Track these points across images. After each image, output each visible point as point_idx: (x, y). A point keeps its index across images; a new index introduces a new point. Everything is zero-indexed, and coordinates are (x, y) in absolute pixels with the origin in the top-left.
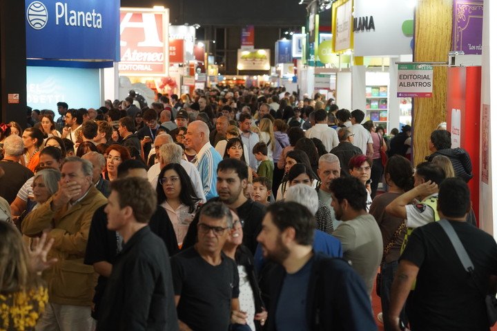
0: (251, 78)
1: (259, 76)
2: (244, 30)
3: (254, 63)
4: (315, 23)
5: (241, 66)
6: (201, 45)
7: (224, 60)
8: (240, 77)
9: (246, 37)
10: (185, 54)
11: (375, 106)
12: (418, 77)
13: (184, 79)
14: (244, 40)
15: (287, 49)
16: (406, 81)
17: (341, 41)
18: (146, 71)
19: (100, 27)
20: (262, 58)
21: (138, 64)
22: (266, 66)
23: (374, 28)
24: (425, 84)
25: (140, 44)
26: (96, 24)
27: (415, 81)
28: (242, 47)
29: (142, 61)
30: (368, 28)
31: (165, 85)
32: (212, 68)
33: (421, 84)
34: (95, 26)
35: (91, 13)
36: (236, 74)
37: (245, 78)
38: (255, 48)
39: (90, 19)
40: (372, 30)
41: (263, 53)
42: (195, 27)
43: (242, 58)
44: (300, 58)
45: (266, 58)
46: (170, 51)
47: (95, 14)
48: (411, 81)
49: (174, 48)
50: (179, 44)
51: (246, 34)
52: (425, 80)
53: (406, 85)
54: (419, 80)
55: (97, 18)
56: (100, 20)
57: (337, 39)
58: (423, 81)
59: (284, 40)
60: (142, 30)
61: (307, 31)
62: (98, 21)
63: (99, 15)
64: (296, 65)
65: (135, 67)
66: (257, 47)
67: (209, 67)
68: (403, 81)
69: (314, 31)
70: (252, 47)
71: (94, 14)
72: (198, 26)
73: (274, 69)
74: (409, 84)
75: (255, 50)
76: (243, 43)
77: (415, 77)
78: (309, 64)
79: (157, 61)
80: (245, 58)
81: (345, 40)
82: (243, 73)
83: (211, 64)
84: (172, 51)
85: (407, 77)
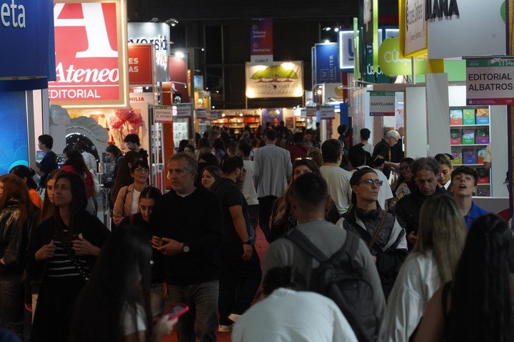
0: (271, 112)
1: (284, 109)
2: (254, 27)
3: (275, 87)
4: (372, 10)
5: (251, 92)
6: (180, 56)
7: (222, 82)
8: (252, 112)
9: (258, 40)
10: (155, 69)
11: (469, 138)
12: (495, 76)
13: (155, 111)
14: (255, 45)
15: (331, 57)
16: (478, 83)
17: (413, 38)
18: (91, 100)
19: (23, 25)
20: (289, 78)
21: (76, 89)
22: (297, 91)
23: (457, 14)
24: (504, 86)
25: (79, 55)
26: (16, 21)
27: (490, 82)
28: (253, 58)
29: (83, 83)
30: (449, 14)
31: (124, 121)
32: (201, 96)
33: (499, 87)
34: (15, 25)
35: (9, 4)
36: (243, 107)
37: (260, 112)
38: (275, 59)
39: (8, 14)
40: (454, 16)
41: (289, 67)
42: (169, 24)
43: (253, 77)
44: (351, 71)
45: (295, 77)
46: (129, 65)
47: (16, 6)
48: (486, 82)
49: (136, 61)
50: (144, 54)
51: (258, 34)
52: (504, 81)
53: (478, 88)
54: (496, 81)
55: (18, 11)
56: (23, 15)
57: (408, 35)
58: (501, 82)
59: (327, 43)
60: (81, 31)
61: (361, 23)
62: (20, 16)
63: (21, 7)
64: (345, 83)
65: (72, 94)
66: (280, 57)
67: (196, 94)
68: (473, 83)
69: (371, 23)
70: (271, 57)
71: (13, 6)
72: (175, 23)
73: (310, 95)
74: (482, 88)
75: (275, 63)
76: (254, 50)
77: (490, 77)
78: (366, 79)
79: (108, 82)
80: (259, 78)
81: (418, 35)
82: (255, 103)
83: (198, 90)
84: (133, 66)
85: (480, 77)
